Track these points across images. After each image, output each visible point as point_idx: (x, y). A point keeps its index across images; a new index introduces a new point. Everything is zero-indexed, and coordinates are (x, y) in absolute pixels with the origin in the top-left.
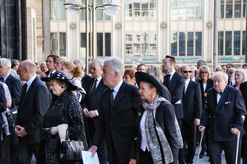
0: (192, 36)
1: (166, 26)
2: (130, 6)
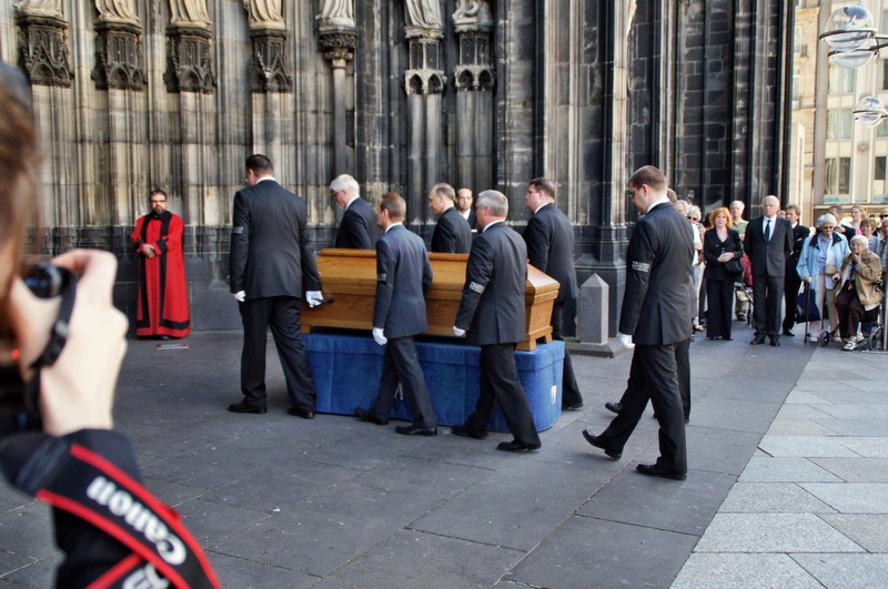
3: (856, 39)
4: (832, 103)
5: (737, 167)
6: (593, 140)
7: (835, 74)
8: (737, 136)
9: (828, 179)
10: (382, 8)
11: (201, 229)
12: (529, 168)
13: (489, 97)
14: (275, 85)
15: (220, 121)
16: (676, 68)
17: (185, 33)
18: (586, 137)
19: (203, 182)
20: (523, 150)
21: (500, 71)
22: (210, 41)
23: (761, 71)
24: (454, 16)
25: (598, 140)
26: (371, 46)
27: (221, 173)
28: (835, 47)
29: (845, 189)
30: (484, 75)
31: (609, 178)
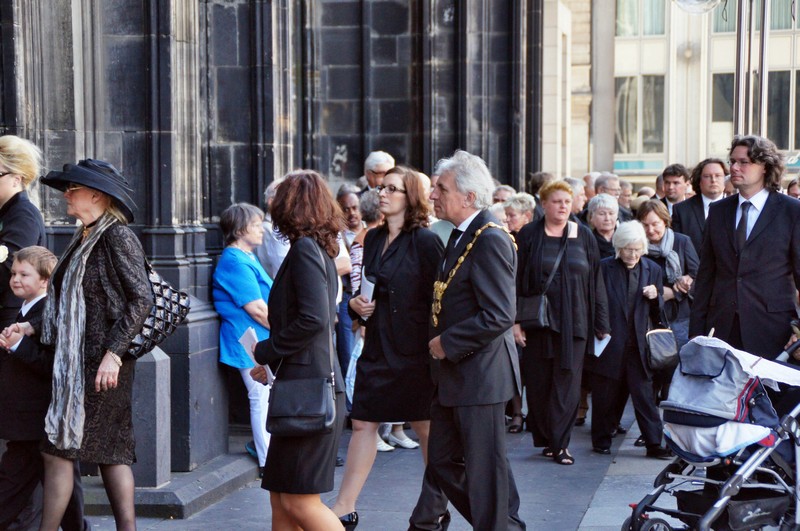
5: (435, 96)
6: (127, 37)
8: (435, 30)
9: (622, 120)
18: (111, 29)
25: (137, 37)
31: (165, 122)
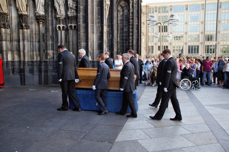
0: (196, 47)
1: (187, 44)
2: (175, 37)
3: (153, 22)
4: (150, 34)
5: (131, 47)
6: (99, 42)
7: (150, 28)
8: (130, 41)
9: (149, 50)
10: (51, 10)
11: (7, 61)
12: (86, 47)
13: (76, 31)
14: (25, 28)
15: (11, 36)
16: (117, 26)
17: (1, 14)
18: (98, 41)
19: (7, 50)
20: (84, 43)
21: (78, 26)
22: (8, 16)
23: (135, 27)
24: (68, 13)
25: (100, 42)
26: (49, 19)
27: (12, 48)
28: (149, 23)
29: (152, 52)
30: (75, 26)
31: (103, 50)
